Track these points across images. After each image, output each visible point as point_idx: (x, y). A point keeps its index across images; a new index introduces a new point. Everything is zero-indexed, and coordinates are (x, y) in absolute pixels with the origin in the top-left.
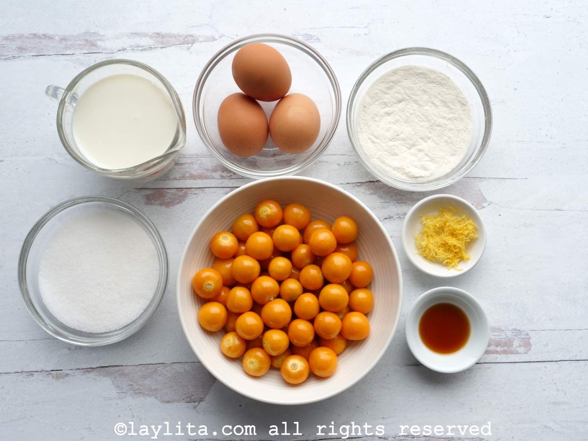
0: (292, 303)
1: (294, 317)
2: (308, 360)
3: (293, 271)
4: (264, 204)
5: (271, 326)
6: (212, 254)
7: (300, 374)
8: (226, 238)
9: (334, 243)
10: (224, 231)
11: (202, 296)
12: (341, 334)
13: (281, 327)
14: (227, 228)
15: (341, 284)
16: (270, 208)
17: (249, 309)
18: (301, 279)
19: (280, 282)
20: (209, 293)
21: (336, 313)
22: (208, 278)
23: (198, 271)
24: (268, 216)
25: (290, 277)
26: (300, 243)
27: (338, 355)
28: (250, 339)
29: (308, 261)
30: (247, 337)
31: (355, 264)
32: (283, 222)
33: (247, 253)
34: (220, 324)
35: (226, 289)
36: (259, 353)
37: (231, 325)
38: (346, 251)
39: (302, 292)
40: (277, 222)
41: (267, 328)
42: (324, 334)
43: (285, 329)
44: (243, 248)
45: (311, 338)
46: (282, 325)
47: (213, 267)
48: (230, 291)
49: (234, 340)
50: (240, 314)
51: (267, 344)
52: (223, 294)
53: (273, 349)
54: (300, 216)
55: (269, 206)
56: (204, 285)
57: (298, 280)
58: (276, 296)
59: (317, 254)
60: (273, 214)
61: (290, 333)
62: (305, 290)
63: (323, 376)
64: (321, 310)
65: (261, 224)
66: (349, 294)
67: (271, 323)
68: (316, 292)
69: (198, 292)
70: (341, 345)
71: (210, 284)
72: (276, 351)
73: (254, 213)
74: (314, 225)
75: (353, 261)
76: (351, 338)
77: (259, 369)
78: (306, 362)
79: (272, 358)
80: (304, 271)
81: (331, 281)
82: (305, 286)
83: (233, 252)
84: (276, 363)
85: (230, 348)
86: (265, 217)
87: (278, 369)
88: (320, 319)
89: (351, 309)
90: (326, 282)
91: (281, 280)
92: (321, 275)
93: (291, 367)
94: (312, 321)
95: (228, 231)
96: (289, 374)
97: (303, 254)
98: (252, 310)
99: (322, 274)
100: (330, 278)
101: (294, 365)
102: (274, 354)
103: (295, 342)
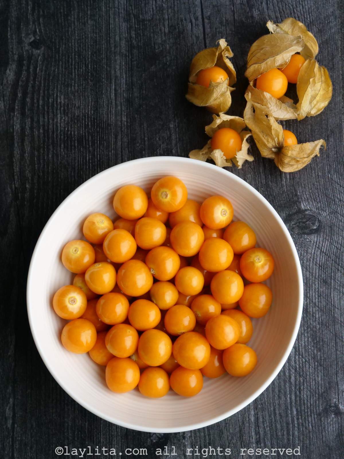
0: (148, 296)
1: (132, 300)
2: (81, 317)
3: (188, 298)
4: (267, 258)
5: (119, 271)
6: (205, 199)
7: (64, 308)
8: (224, 213)
9: (221, 346)
10: (233, 211)
11: (153, 189)
12: (112, 357)
13: (118, 283)
14: (237, 215)
15: (172, 356)
16: (263, 266)
17: (140, 245)
18: (177, 306)
19: (173, 281)
20: (156, 195)
21: (137, 351)
22: (174, 194)
23: (184, 182)
24: (253, 263)
25: (179, 293)
26: (222, 305)
27: (88, 353)
28: (104, 248)
29: (200, 315)
30: (106, 244)
31: (199, 374)
32: (247, 283)
33: (206, 239)
34: (122, 212)
35: (165, 218)
36: (87, 259)
37: (121, 224)
38: (214, 363)
39: (161, 308)
40: (247, 276)
41: (118, 266)
42: (111, 336)
43: (117, 289)
44: (215, 235)
45: (107, 321)
46: (121, 285)
47: (188, 200)
48: (161, 221)
49: (103, 229)
50: (133, 234)
51: (99, 266)
52: (158, 214)
53: (92, 274)
54: (255, 304)
55: (265, 264)
56: (165, 190)
57: (177, 304)
58: (155, 276)
59: (208, 326)
60: (256, 269)
61: (112, 295)
62: (164, 312)
63: (62, 336)
64: (140, 333)
65: (243, 256)
66: (160, 367)
67: (123, 271)
68: (162, 326)
69: (157, 184)
70: (100, 358)
71: (167, 196)
72: (90, 279)
73: (257, 246)
74: (246, 322)
75: (202, 371)
76: (107, 370)
77: (69, 260)
78: (79, 316)
79: (83, 274)
80: (188, 310)
81: (175, 343)
82: (168, 312)
83: (208, 223)
84: (78, 281)
85: (94, 223)
86: (252, 260)
87: (72, 283)
88: (128, 331)
89: (144, 370)
90: (174, 338)
91: (176, 283)
92: (183, 331)
93: (72, 297)
94: (127, 321)
95: (234, 216)
96: (63, 295)
97: (208, 309)
98: (139, 249)
99: (184, 333)
100: (179, 341)
101: (74, 301)
102: (87, 276)
103: (102, 301)
